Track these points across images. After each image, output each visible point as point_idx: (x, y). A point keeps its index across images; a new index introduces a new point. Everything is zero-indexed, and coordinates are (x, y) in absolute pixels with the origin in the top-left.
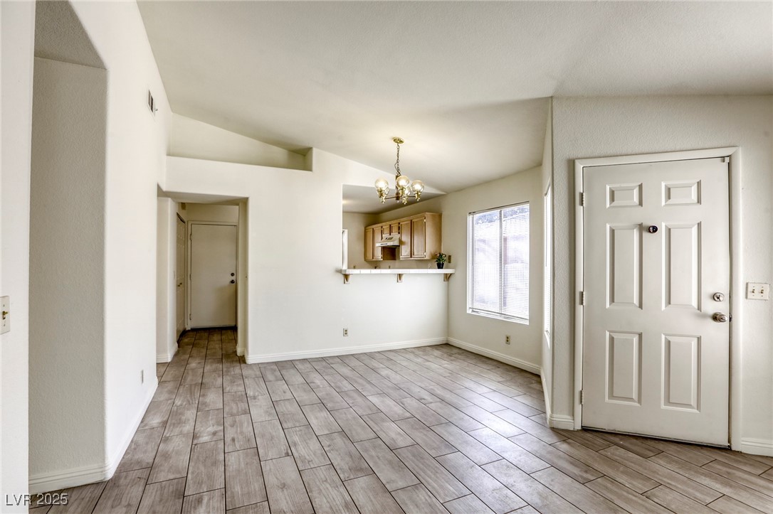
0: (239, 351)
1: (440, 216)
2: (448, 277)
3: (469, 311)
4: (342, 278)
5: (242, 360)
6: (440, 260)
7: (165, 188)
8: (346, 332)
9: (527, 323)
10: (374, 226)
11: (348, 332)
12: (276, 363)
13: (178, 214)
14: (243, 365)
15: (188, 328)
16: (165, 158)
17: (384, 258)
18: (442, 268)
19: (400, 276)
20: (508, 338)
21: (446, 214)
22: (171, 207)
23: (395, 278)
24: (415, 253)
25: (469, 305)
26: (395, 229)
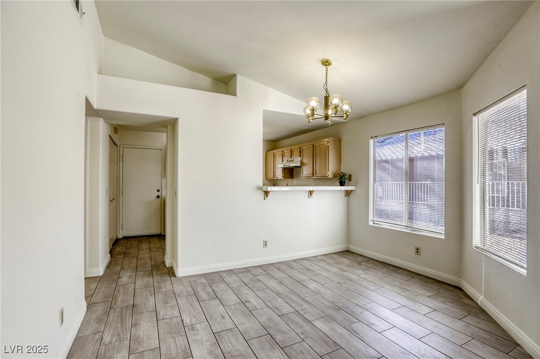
0: (168, 263)
1: (340, 140)
2: (348, 193)
3: (371, 223)
4: (262, 194)
5: (171, 272)
6: (342, 179)
7: (96, 105)
8: (265, 244)
9: (443, 237)
10: (274, 151)
11: (268, 243)
12: (204, 275)
13: (110, 136)
14: (173, 279)
15: (120, 236)
16: (96, 75)
17: (285, 177)
18: (344, 185)
19: (311, 192)
20: (418, 249)
21: (345, 139)
22: (102, 128)
23: (307, 194)
24: (318, 173)
25: (371, 218)
26: (296, 153)
